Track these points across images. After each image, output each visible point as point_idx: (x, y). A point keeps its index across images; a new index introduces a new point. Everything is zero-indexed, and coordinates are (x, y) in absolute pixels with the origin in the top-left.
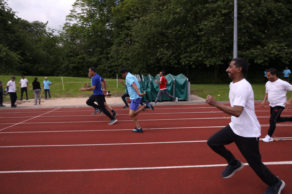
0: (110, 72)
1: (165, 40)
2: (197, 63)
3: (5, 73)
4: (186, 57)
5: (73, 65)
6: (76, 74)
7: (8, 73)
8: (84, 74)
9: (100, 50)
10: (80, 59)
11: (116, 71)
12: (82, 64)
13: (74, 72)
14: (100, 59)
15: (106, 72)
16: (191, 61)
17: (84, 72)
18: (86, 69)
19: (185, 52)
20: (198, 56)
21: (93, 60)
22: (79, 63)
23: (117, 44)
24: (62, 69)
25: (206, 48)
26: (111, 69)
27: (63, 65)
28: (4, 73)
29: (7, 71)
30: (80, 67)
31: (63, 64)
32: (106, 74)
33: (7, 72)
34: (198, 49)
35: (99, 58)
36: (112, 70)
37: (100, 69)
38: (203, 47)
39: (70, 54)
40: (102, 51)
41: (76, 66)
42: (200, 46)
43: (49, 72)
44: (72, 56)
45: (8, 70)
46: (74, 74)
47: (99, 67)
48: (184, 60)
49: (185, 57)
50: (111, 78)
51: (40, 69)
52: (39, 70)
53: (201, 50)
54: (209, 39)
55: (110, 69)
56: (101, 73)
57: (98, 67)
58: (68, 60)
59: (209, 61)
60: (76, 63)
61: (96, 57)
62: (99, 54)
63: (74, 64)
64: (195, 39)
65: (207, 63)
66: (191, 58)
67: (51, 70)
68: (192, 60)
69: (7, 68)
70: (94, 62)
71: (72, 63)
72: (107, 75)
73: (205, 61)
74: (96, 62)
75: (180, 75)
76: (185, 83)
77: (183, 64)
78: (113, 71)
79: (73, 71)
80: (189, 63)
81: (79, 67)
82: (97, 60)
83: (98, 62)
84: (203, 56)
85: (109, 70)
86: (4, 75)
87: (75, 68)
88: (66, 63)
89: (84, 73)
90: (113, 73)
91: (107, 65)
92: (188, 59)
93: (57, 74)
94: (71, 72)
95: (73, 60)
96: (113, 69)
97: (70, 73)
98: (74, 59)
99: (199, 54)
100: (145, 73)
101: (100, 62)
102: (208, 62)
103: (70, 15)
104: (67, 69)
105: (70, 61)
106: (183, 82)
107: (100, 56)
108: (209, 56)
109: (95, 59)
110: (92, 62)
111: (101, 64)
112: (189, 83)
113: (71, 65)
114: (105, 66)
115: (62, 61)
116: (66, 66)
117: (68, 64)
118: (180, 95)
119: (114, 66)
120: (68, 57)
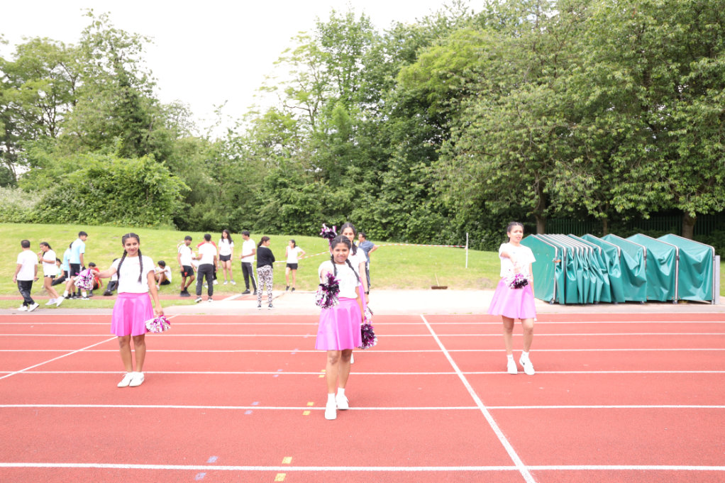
0: (385, 226)
2: (655, 209)
3: (151, 223)
4: (626, 191)
5: (290, 206)
6: (296, 229)
7: (158, 225)
8: (315, 229)
9: (358, 170)
10: (308, 192)
11: (401, 225)
12: (312, 206)
13: (291, 225)
14: (357, 194)
15: (373, 226)
16: (637, 202)
17: (316, 226)
18: (321, 219)
20: (663, 190)
21: (341, 196)
22: (305, 201)
23: (403, 157)
24: (260, 218)
25: (683, 169)
26: (389, 218)
27: (264, 208)
28: (148, 223)
29: (157, 219)
30: (307, 213)
31: (262, 204)
32: (375, 230)
33: (157, 222)
34: (662, 173)
35: (354, 191)
36: (389, 223)
37: (360, 218)
38: (674, 167)
39: (281, 180)
40: (361, 174)
41: (296, 211)
42: (666, 164)
43: (227, 224)
44: (284, 185)
45: (158, 216)
46: (290, 230)
47: (356, 213)
48: (620, 200)
49: (622, 193)
50: (388, 240)
51: (206, 216)
52: (205, 218)
53: (669, 174)
55: (386, 218)
56: (360, 228)
57: (351, 214)
58: (274, 195)
59: (694, 202)
60: (298, 203)
61: (347, 188)
62: (355, 180)
63: (292, 203)
65: (689, 208)
66: (642, 194)
67: (230, 220)
68: (645, 199)
69: (156, 213)
70: (342, 200)
71: (286, 203)
72: (376, 233)
73: (681, 203)
74: (349, 200)
76: (708, 258)
78: (393, 223)
79: (288, 222)
80: (635, 208)
81: (305, 212)
82: (349, 196)
83: (352, 200)
85: (384, 221)
86: (150, 228)
87: (296, 215)
88: (273, 201)
89: (317, 228)
90: (392, 229)
91: (377, 209)
93: (244, 228)
94: (283, 225)
95: (290, 196)
96: (392, 218)
98: (292, 192)
100: (476, 229)
101: (358, 200)
103: (263, 85)
104: (273, 218)
105: (279, 196)
106: (703, 255)
107: (358, 187)
108: (693, 189)
109: (344, 194)
110: (337, 200)
111: (360, 207)
112: (718, 257)
113: (284, 206)
114: (372, 211)
115: (259, 196)
116: (270, 210)
117: (276, 205)
118: (692, 289)
119: (395, 211)
120: (275, 186)
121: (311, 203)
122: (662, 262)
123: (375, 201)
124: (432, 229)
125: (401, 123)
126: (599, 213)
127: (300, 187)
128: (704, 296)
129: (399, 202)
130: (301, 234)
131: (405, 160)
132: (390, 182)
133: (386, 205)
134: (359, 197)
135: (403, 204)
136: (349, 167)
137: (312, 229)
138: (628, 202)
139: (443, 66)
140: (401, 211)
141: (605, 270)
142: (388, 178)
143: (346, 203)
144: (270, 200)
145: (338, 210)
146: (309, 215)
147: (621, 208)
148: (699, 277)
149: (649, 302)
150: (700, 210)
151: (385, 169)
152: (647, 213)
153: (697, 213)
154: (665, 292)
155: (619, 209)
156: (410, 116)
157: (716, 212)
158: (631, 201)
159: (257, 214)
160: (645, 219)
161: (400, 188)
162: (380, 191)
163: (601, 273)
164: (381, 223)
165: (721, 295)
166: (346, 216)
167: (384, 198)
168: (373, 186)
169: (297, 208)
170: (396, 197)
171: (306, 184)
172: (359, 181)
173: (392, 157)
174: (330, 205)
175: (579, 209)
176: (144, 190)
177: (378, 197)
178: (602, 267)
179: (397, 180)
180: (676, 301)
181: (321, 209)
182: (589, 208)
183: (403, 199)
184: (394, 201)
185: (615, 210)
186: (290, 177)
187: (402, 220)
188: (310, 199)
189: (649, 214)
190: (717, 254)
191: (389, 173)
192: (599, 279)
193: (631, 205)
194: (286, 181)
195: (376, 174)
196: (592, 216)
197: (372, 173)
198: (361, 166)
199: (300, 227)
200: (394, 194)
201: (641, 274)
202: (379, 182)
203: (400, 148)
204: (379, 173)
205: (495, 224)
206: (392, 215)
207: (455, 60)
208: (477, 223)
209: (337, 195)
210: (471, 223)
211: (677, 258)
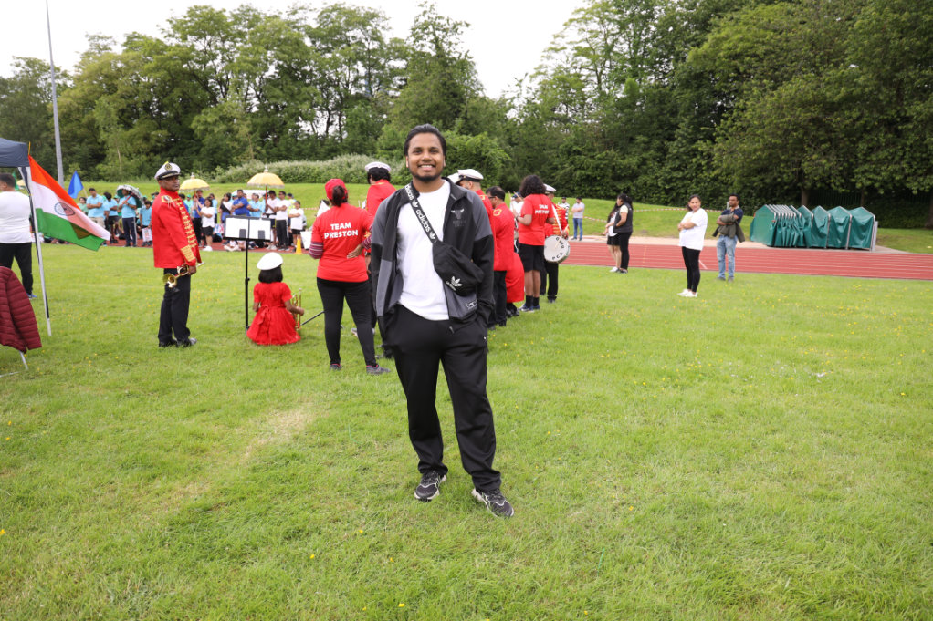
0: (667, 192)
1: (822, 136)
2: (890, 186)
4: (866, 171)
5: (583, 172)
9: (646, 139)
10: (599, 159)
12: (603, 172)
13: (583, 189)
14: (644, 162)
15: (658, 192)
16: (876, 181)
19: (865, 161)
20: (895, 171)
21: (629, 163)
22: (597, 167)
25: (915, 155)
26: (672, 184)
30: (598, 178)
32: (658, 195)
34: (897, 158)
35: (641, 159)
36: (672, 189)
37: (645, 184)
38: (907, 154)
39: (575, 148)
40: (649, 142)
41: (588, 176)
42: (901, 150)
44: (579, 153)
46: (581, 193)
47: (642, 178)
48: (860, 178)
49: (863, 173)
53: (902, 158)
54: (924, 139)
55: (669, 185)
58: (569, 162)
59: (919, 182)
60: (590, 169)
61: (634, 156)
62: (643, 149)
63: (584, 169)
64: (890, 136)
65: (914, 186)
66: (878, 174)
68: (880, 178)
69: (488, 178)
70: (630, 167)
71: (579, 168)
73: (908, 182)
74: (636, 167)
75: (858, 209)
76: (870, 223)
77: (859, 185)
79: (580, 185)
80: (872, 185)
81: (596, 177)
82: (637, 163)
83: (639, 167)
84: (907, 172)
85: (667, 187)
87: (589, 180)
88: (568, 168)
90: (674, 195)
91: (661, 176)
92: (871, 176)
94: (576, 188)
95: (583, 162)
97: (572, 191)
98: (585, 159)
99: (897, 167)
101: (645, 167)
102: (916, 184)
104: (567, 182)
105: (572, 163)
107: (644, 155)
108: (920, 172)
109: (632, 161)
110: (625, 167)
111: (646, 173)
113: (578, 173)
114: (657, 178)
115: (556, 162)
116: (565, 174)
117: (571, 170)
119: (677, 178)
120: (569, 154)
121: (602, 169)
123: (660, 168)
124: (711, 196)
125: (688, 94)
127: (592, 154)
129: (683, 171)
130: (592, 197)
131: (690, 131)
132: (675, 151)
133: (669, 173)
134: (645, 164)
135: (686, 172)
136: (638, 137)
137: (602, 193)
139: (730, 49)
140: (683, 178)
141: (802, 228)
142: (673, 148)
143: (633, 170)
144: (566, 166)
145: (625, 176)
146: (599, 181)
149: (828, 248)
151: (671, 139)
154: (840, 242)
156: (698, 88)
158: (870, 179)
159: (553, 177)
161: (684, 157)
162: (665, 160)
164: (664, 188)
166: (632, 182)
167: (669, 166)
168: (659, 154)
169: (589, 173)
170: (680, 166)
171: (597, 152)
172: (646, 149)
173: (679, 128)
174: (619, 172)
176: (479, 161)
177: (663, 165)
179: (682, 150)
181: (610, 175)
183: (686, 167)
184: (678, 169)
186: (582, 145)
187: (683, 186)
188: (602, 166)
191: (675, 143)
194: (580, 149)
195: (662, 143)
197: (658, 142)
198: (648, 135)
199: (591, 191)
200: (678, 163)
201: (825, 231)
202: (664, 151)
203: (686, 121)
204: (665, 142)
205: (769, 193)
206: (675, 182)
207: (741, 45)
208: (752, 191)
209: (626, 162)
210: (747, 190)
211: (850, 222)
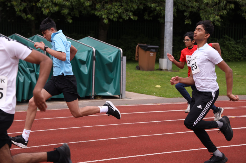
106: (113, 56)
112: (125, 58)
118: (105, 86)
122: (83, 62)
126: (27, 15)
128: (114, 91)
138: (53, 6)
141: (33, 69)
147: (48, 11)
148: (110, 75)
150: (111, 17)
152: (70, 17)
153: (109, 20)
154: (84, 89)
155: (46, 12)
157: (124, 19)
160: (69, 22)
163: (29, 73)
165: (127, 90)
175: (8, 9)
178: (29, 67)
180: (93, 97)
182: (17, 9)
185: (42, 12)
189: (71, 19)
190: (124, 55)
192: (27, 79)
193: (56, 9)
196: (20, 17)
211: (93, 58)
